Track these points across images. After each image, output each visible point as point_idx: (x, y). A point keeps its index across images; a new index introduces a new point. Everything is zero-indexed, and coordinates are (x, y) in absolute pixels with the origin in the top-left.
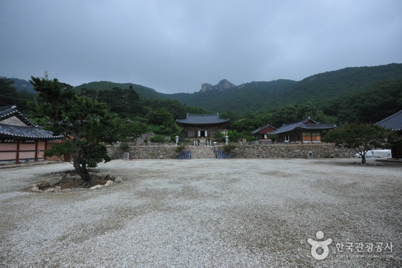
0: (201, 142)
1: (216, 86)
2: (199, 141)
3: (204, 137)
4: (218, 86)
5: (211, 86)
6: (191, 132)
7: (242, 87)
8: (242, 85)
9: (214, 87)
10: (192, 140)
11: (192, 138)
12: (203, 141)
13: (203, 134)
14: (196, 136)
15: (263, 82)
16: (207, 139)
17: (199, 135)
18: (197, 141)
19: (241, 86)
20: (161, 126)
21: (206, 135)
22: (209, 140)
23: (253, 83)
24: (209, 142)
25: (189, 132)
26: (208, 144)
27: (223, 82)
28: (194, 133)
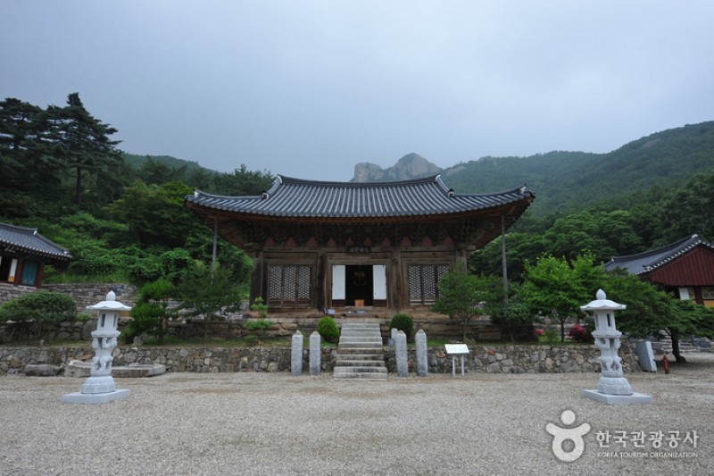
0: (345, 339)
1: (389, 169)
2: (330, 336)
3: (369, 300)
4: (396, 169)
5: (380, 170)
6: (291, 272)
7: (457, 170)
8: (457, 166)
9: (386, 171)
10: (282, 321)
11: (291, 307)
12: (359, 331)
13: (359, 286)
14: (319, 296)
15: (510, 159)
16: (391, 314)
17: (339, 292)
18: (315, 337)
19: (454, 168)
20: (173, 254)
21: (380, 292)
22: (406, 326)
23: (486, 161)
24: (411, 339)
25: (275, 273)
26: (402, 360)
27: (409, 159)
28: (305, 276)
